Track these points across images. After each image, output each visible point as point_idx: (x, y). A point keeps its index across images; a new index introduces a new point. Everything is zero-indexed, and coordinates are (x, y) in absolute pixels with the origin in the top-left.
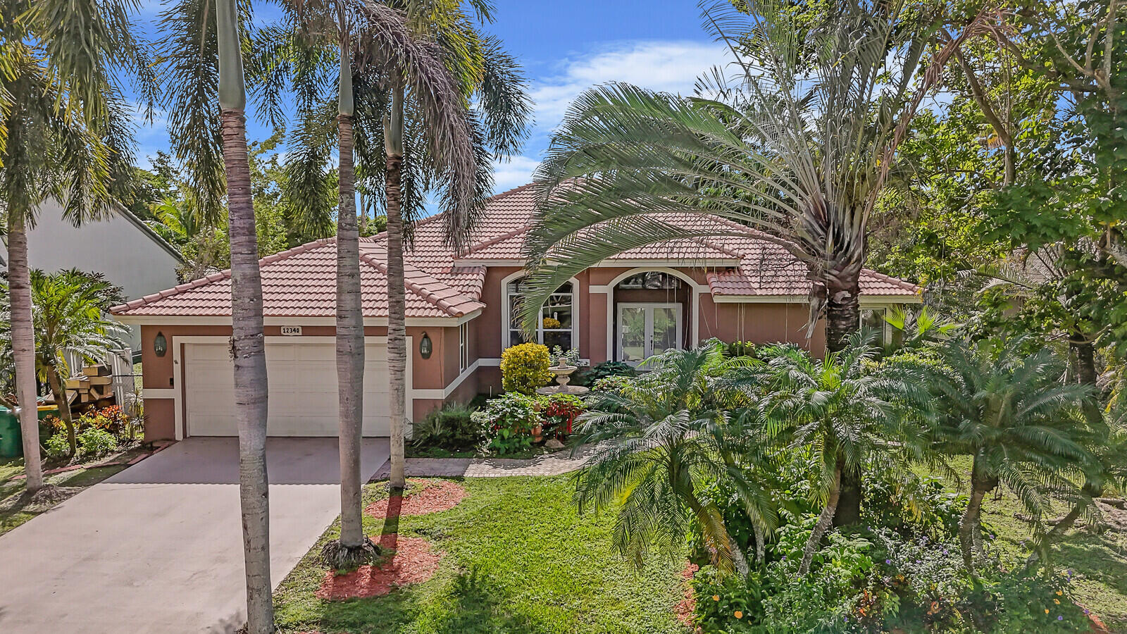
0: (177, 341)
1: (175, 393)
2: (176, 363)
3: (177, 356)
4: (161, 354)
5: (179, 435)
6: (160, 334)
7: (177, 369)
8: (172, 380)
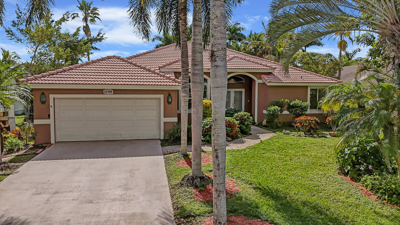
0: (51, 96)
1: (50, 121)
2: (51, 106)
3: (51, 104)
4: (43, 103)
5: (53, 141)
6: (43, 93)
7: (52, 109)
8: (49, 115)
